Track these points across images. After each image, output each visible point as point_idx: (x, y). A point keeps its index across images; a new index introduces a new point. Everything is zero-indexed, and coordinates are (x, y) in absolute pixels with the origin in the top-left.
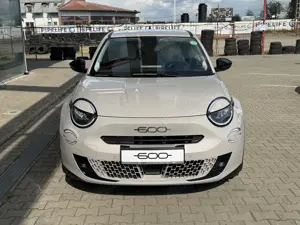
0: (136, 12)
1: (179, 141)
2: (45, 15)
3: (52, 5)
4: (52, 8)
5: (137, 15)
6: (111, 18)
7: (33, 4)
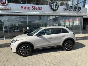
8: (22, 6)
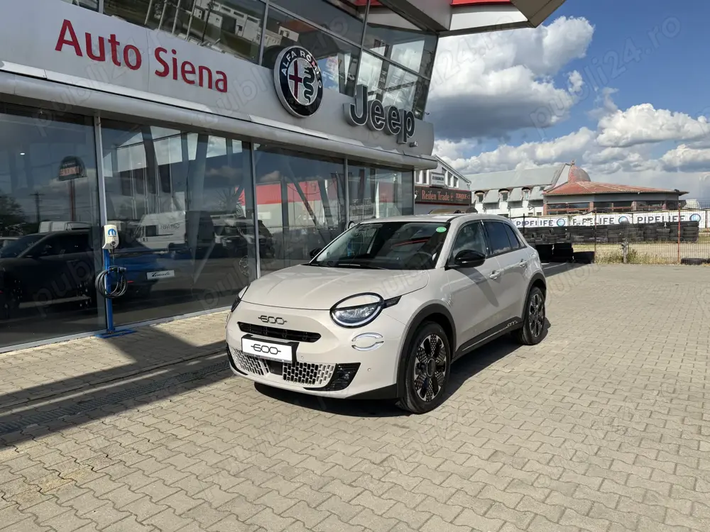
0: (678, 193)
1: (295, 337)
2: (525, 204)
3: (536, 189)
4: (537, 194)
5: (681, 198)
6: (630, 203)
7: (510, 190)
8: (67, 24)
